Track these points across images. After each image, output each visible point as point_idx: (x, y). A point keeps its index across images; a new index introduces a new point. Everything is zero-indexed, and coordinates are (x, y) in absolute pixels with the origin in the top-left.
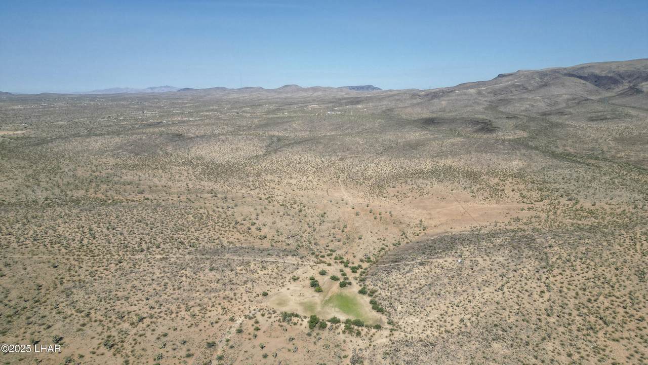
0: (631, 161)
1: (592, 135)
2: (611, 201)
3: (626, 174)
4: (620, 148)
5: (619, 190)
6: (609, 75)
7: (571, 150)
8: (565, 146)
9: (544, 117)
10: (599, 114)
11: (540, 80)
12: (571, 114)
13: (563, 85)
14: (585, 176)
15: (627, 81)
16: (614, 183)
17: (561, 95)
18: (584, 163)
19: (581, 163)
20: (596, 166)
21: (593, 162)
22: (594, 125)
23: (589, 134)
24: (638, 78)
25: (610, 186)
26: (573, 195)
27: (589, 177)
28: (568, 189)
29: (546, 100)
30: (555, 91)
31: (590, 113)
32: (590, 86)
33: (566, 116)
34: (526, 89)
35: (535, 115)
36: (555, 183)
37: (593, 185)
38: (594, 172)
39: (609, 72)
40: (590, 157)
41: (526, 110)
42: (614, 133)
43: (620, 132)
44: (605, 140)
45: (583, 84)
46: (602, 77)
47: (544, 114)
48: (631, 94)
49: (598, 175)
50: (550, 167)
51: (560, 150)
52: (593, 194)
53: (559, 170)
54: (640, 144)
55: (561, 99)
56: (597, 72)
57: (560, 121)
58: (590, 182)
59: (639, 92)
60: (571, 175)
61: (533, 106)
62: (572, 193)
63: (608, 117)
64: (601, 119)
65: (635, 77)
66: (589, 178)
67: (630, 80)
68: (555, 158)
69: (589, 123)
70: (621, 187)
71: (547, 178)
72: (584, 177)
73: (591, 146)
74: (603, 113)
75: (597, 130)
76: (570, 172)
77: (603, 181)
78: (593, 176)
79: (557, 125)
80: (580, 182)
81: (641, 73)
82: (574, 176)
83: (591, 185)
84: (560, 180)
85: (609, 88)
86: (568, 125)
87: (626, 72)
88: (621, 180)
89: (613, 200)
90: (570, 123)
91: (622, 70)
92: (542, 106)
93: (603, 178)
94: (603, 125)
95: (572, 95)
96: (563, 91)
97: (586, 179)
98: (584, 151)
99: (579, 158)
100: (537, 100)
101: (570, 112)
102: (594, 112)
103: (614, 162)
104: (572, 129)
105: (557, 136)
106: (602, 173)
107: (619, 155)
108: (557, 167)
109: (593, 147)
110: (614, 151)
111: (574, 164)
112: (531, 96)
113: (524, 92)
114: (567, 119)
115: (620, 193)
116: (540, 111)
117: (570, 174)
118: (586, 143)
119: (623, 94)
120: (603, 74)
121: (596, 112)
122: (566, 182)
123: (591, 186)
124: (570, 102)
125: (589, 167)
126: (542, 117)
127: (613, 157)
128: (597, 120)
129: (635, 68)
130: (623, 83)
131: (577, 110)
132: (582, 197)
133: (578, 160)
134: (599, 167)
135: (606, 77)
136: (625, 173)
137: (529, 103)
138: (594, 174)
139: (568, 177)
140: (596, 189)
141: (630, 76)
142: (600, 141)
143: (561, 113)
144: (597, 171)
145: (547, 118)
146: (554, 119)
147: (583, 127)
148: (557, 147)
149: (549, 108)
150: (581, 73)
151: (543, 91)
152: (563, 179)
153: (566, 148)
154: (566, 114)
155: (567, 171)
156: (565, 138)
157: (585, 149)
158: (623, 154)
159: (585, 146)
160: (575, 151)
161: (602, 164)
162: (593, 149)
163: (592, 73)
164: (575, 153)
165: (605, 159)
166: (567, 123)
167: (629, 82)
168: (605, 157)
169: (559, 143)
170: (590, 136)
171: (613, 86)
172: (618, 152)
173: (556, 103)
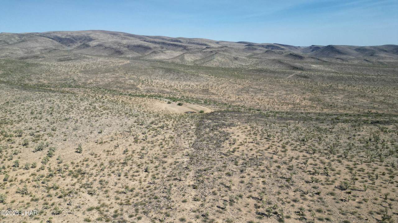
0: (100, 85)
1: (63, 70)
2: (100, 135)
3: (102, 97)
4: (87, 76)
5: (104, 116)
6: (67, 38)
7: (45, 82)
8: (38, 78)
9: (22, 60)
10: (66, 57)
11: (19, 39)
12: (44, 57)
13: (37, 42)
14: (60, 105)
15: (79, 42)
16: (95, 108)
17: (36, 47)
18: (58, 91)
19: (55, 92)
20: (71, 93)
21: (67, 89)
22: (63, 63)
23: (60, 69)
24: (85, 40)
25: (93, 114)
26: (46, 137)
27: (65, 105)
28: (38, 129)
29: (24, 50)
30: (31, 44)
31: (59, 56)
32: (57, 43)
33: (41, 59)
34: (8, 43)
35: (14, 59)
36: (19, 122)
37: (71, 116)
38: (70, 99)
39: (67, 36)
40: (63, 86)
41: (6, 56)
42: (80, 68)
43: (83, 67)
44: (74, 73)
45: (51, 41)
46: (63, 39)
47: (22, 58)
48: (83, 48)
49: (75, 102)
50: (16, 101)
51: (33, 82)
52: (74, 130)
53: (28, 103)
54: (101, 73)
55: (36, 49)
56: (59, 35)
57: (36, 62)
58: (68, 111)
59: (88, 46)
60: (43, 106)
61: (12, 53)
62: (43, 135)
63: (73, 58)
64: (68, 60)
65: (83, 39)
66: (66, 107)
67: (80, 41)
68: (25, 89)
69: (59, 62)
70: (104, 112)
71: (8, 116)
72: (59, 107)
73: (63, 77)
74: (68, 56)
75: (66, 66)
76: (41, 103)
77: (83, 108)
78: (70, 103)
79: (33, 65)
80: (55, 114)
81: (86, 37)
82: (47, 107)
83: (68, 115)
84: (28, 116)
85: (69, 46)
86: (42, 64)
87: (77, 36)
88: (101, 104)
89: (103, 133)
90: (44, 63)
91: (75, 35)
92: (21, 53)
93: (82, 104)
94: (70, 63)
95: (44, 47)
96: (38, 45)
97: (61, 108)
98: (58, 82)
99: (53, 87)
100: (16, 49)
101: (43, 56)
102: (62, 56)
103: (86, 88)
104: (45, 67)
105: (31, 72)
106: (79, 99)
107: (89, 82)
108: (25, 100)
109: (66, 78)
110: (84, 79)
111: (46, 93)
112: (10, 47)
113: (6, 45)
114: (41, 61)
115: (107, 121)
116: (19, 57)
117: (41, 105)
118: (59, 75)
119: (79, 48)
120: (64, 37)
121: (63, 56)
122: (36, 118)
123: (70, 118)
124: (43, 52)
125: (64, 94)
126: (20, 60)
127: (85, 84)
128: (65, 61)
129: (82, 34)
130: (77, 43)
131: (49, 55)
132: (59, 138)
133: (52, 89)
134: (74, 93)
135: (66, 39)
136: (100, 96)
137: (8, 51)
138: (71, 102)
139: (39, 109)
140: (77, 120)
141: (80, 39)
142: (69, 73)
143: (37, 57)
144: (73, 98)
145: (25, 61)
146: (30, 61)
147: (55, 66)
148: (31, 80)
149: (26, 55)
150: (48, 35)
151: (21, 45)
152: (32, 113)
153: (40, 80)
154: (41, 58)
155: (39, 102)
156: (39, 73)
157: (58, 79)
158: (92, 81)
159: (58, 77)
160: (48, 82)
161: (76, 90)
162: (65, 79)
163: (56, 36)
164: (49, 83)
165: (78, 86)
166: (41, 63)
167: (81, 42)
168: (78, 84)
169: (33, 77)
170: (60, 71)
171: (71, 44)
172: (87, 79)
173: (32, 52)
